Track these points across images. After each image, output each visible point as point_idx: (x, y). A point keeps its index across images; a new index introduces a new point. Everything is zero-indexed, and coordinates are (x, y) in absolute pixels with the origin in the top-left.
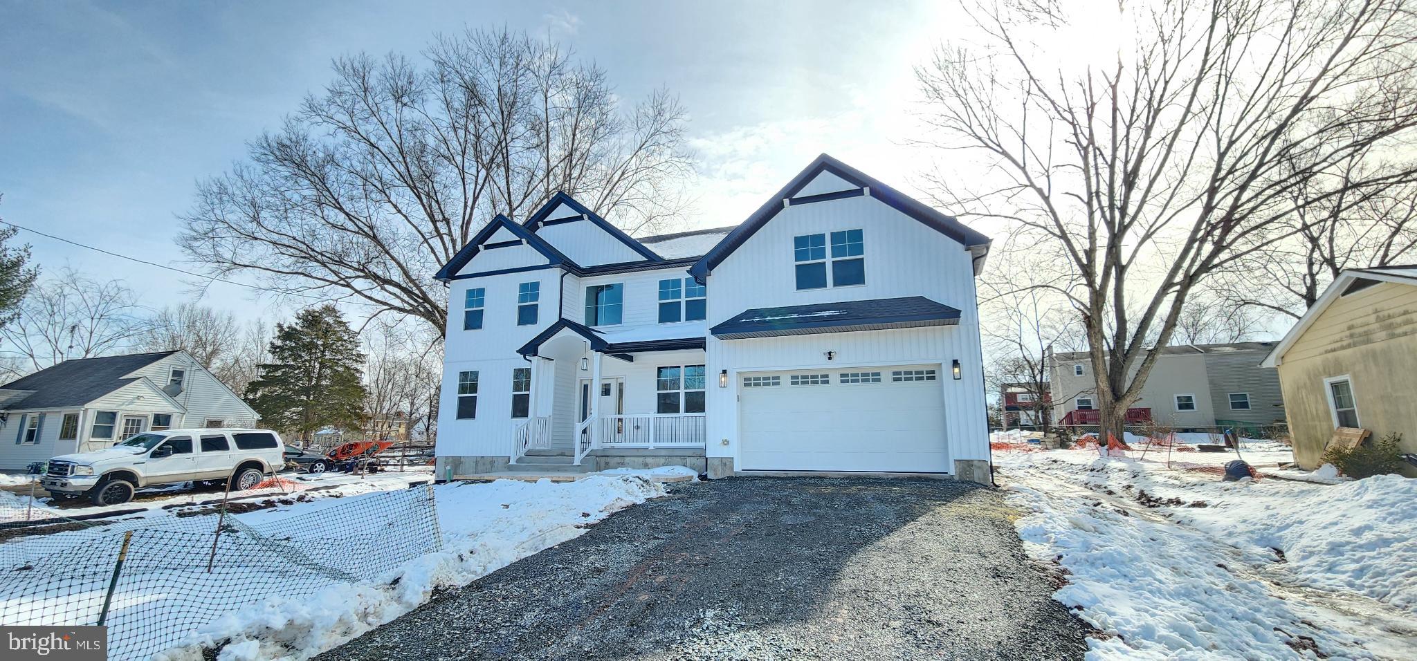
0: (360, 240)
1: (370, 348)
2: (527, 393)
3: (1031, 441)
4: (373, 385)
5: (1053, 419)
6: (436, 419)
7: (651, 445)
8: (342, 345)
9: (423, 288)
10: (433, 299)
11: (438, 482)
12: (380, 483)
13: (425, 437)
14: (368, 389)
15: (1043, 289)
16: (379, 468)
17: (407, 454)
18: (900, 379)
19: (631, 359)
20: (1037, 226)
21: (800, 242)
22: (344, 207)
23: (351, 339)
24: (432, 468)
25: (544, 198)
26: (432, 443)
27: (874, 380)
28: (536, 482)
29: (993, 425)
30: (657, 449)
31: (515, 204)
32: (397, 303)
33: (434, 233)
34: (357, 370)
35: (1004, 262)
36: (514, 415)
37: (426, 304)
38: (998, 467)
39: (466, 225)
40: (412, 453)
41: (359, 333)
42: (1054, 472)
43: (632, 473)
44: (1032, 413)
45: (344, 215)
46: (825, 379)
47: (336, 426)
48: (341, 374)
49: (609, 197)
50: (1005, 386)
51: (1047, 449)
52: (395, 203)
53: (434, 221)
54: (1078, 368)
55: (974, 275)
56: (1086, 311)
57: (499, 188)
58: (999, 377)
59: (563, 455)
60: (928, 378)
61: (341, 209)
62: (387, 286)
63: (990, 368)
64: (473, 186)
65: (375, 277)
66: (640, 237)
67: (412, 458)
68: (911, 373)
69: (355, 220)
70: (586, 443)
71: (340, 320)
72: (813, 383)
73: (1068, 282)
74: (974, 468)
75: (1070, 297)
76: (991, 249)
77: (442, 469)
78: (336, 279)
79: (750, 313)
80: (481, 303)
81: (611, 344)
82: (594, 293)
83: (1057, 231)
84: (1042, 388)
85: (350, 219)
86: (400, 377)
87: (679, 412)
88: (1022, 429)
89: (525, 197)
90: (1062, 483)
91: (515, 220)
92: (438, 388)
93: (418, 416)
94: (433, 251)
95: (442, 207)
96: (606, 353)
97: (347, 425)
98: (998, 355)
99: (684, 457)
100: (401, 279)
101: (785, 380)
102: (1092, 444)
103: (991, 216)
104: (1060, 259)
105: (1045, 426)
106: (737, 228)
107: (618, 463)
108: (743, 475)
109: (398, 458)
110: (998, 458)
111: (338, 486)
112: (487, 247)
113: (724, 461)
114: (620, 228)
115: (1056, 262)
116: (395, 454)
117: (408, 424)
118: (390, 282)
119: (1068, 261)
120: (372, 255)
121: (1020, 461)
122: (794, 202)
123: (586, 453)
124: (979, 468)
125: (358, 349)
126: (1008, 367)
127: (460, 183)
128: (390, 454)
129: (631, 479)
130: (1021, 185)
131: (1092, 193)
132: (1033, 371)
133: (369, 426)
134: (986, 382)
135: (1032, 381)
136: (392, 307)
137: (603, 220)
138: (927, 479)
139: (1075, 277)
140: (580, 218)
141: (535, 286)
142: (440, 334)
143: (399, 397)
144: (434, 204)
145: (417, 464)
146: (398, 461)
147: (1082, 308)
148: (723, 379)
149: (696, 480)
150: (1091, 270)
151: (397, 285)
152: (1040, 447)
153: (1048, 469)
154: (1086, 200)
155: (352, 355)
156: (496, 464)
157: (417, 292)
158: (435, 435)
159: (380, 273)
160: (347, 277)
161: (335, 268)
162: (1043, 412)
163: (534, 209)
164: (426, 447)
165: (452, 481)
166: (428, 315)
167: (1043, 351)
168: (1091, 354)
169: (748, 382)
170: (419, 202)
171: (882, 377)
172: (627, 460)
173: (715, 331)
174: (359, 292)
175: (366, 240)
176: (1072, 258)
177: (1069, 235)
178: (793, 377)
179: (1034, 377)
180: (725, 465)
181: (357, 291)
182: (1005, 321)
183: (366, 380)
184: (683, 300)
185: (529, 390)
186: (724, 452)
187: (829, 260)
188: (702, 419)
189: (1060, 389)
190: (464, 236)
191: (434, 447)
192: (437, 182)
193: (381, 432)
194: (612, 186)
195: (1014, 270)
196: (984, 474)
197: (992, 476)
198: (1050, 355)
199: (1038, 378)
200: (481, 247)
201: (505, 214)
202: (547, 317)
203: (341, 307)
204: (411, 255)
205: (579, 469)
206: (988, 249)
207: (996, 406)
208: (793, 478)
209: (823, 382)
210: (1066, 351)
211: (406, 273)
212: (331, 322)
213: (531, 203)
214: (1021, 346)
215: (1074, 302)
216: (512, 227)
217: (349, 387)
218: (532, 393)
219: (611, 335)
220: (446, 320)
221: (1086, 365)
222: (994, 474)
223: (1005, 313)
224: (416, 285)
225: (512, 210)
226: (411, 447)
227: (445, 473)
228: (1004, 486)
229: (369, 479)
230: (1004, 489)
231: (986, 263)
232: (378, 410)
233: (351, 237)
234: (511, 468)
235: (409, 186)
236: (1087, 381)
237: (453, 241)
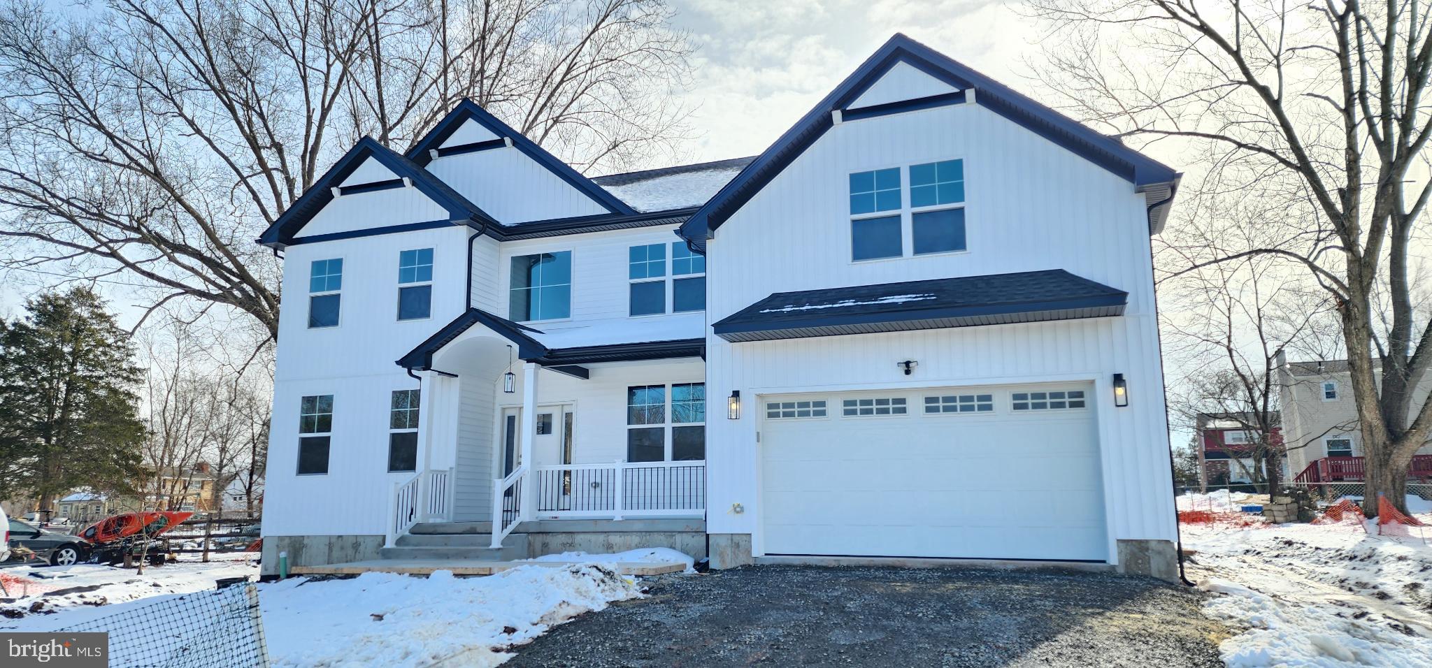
0: (133, 179)
1: (151, 356)
2: (414, 430)
3: (1247, 510)
4: (157, 419)
5: (1284, 472)
6: (262, 475)
7: (618, 514)
8: (105, 354)
9: (240, 259)
10: (256, 277)
11: (265, 579)
12: (169, 581)
13: (243, 505)
14: (148, 425)
15: (1269, 255)
16: (167, 556)
17: (213, 532)
18: (1024, 407)
19: (584, 374)
20: (1260, 150)
21: (859, 181)
22: (104, 124)
23: (120, 343)
24: (256, 555)
25: (440, 110)
26: (256, 515)
27: (981, 408)
28: (427, 576)
29: (1182, 482)
30: (627, 520)
31: (392, 120)
32: (197, 284)
33: (258, 168)
34: (129, 395)
35: (1201, 211)
36: (393, 467)
37: (245, 285)
38: (1192, 553)
39: (310, 154)
40: (221, 532)
41: (132, 334)
42: (1287, 561)
43: (584, 560)
44: (1249, 463)
45: (104, 137)
46: (900, 406)
47: (94, 487)
48: (102, 402)
49: (546, 111)
50: (1203, 418)
51: (1275, 522)
52: (190, 118)
53: (256, 148)
54: (1329, 387)
55: (1150, 235)
56: (1341, 292)
57: (364, 94)
58: (1193, 402)
59: (473, 532)
60: (1073, 405)
61: (100, 127)
62: (177, 256)
63: (1178, 389)
64: (321, 89)
65: (159, 240)
66: (597, 175)
67: (222, 539)
68: (1043, 396)
69: (124, 146)
70: (510, 511)
71: (100, 311)
72: (880, 411)
73: (1311, 244)
74: (1150, 553)
75: (1314, 269)
76: (1180, 189)
77: (275, 556)
78: (92, 244)
79: (777, 299)
80: (337, 283)
81: (553, 350)
82: (525, 267)
83: (1293, 158)
84: (1266, 422)
85: (116, 145)
86: (202, 406)
87: (662, 459)
88: (1233, 490)
89: (408, 108)
90: (1302, 579)
91: (392, 146)
92: (266, 424)
93: (233, 470)
94: (256, 198)
95: (270, 124)
96: (543, 364)
97: (113, 486)
98: (1192, 366)
99: (671, 533)
100: (203, 244)
101: (835, 407)
102: (1352, 515)
103: (1180, 133)
104: (1297, 205)
105: (1271, 485)
106: (756, 160)
107: (564, 545)
108: (766, 563)
109: (198, 540)
110: (1190, 536)
111: (98, 587)
112: (345, 191)
113: (736, 539)
114: (565, 161)
115: (1292, 211)
116: (195, 533)
117: (217, 484)
118: (185, 249)
119: (1311, 209)
120: (152, 204)
121: (1229, 543)
122: (848, 116)
123: (510, 528)
124: (1159, 553)
125: (132, 359)
126: (1208, 386)
127: (301, 84)
128: (185, 534)
129: (584, 570)
130: (1233, 82)
131: (1353, 94)
132: (1250, 393)
133: (151, 486)
134: (1171, 412)
135: (1249, 409)
136: (188, 291)
137: (537, 147)
138: (1071, 572)
139: (1323, 235)
140: (499, 144)
141: (427, 255)
142: (269, 335)
143: (200, 440)
144: (255, 119)
145: (232, 550)
146: (199, 545)
147: (1335, 286)
148: (734, 406)
149: (690, 570)
150: (1351, 223)
151: (197, 254)
152: (1263, 519)
153: (1277, 556)
154: (1343, 106)
155: (121, 369)
156: (362, 548)
157: (229, 265)
158: (261, 501)
159: (167, 234)
160: (111, 241)
161: (92, 225)
162: (1268, 462)
163: (423, 128)
164: (245, 521)
165: (289, 576)
166: (249, 304)
167: (1268, 360)
168: (1351, 364)
169: (773, 411)
170: (231, 115)
171: (995, 402)
172: (579, 538)
173: (721, 328)
174: (133, 266)
175: (142, 179)
176: (1318, 203)
177: (1313, 165)
178: (846, 403)
179: (1253, 403)
180: (738, 545)
181: (127, 264)
182: (1204, 310)
183: (144, 411)
184: (669, 278)
185: (416, 426)
186: (735, 525)
187: (906, 212)
188: (700, 471)
189: (1298, 423)
190: (308, 173)
191: (259, 520)
192: (259, 83)
193: (171, 498)
194: (551, 89)
195: (1219, 224)
196: (1168, 564)
197: (1182, 567)
198: (1281, 366)
199: (1260, 404)
200: (335, 191)
201: (375, 137)
202: (447, 307)
203: (101, 291)
204: (218, 203)
205: (499, 553)
206: (1173, 189)
207: (1188, 451)
208: (848, 569)
209: (896, 411)
210: (1307, 359)
211: (210, 233)
212: (85, 314)
213: (418, 119)
214: (1230, 351)
215: (1322, 276)
216: (387, 158)
217: (116, 422)
218: (422, 431)
219: (553, 336)
220: (278, 312)
221: (1342, 383)
222: (1186, 564)
223: (1204, 296)
224: (228, 254)
225: (386, 130)
226: (221, 522)
227: (278, 565)
228: (1202, 583)
229: (151, 574)
230: (1202, 588)
231: (1171, 213)
232: (166, 461)
233: (117, 175)
234: (386, 555)
235: (213, 88)
236: (1343, 410)
237: (290, 183)
